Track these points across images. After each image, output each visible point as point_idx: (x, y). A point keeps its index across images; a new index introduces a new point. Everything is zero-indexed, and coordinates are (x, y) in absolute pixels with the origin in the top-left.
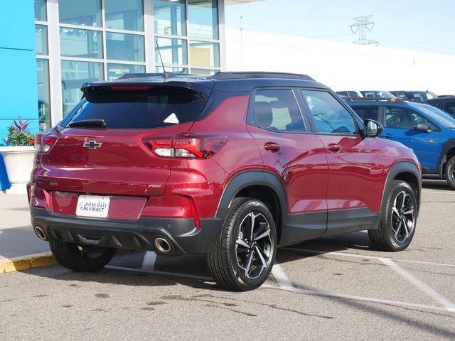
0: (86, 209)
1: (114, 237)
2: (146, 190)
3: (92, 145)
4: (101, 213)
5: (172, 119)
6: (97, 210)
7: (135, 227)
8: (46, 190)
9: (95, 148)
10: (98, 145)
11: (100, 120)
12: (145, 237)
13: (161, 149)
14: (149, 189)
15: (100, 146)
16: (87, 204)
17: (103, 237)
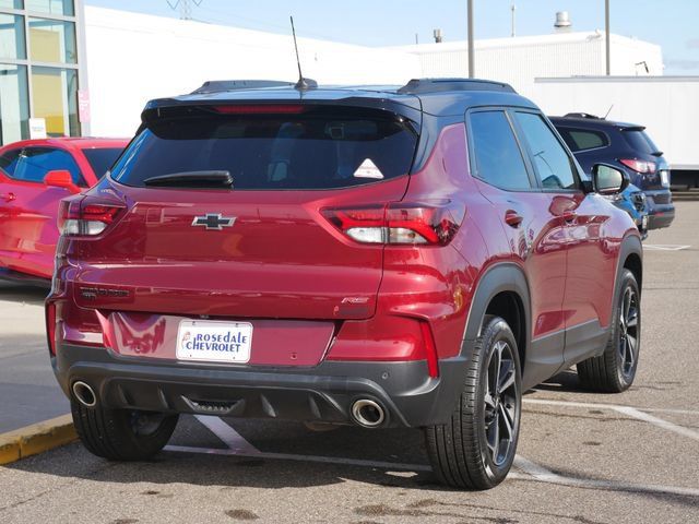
0: (200, 347)
1: (265, 400)
2: (336, 309)
3: (213, 221)
4: (235, 354)
5: (368, 169)
6: (226, 348)
7: (315, 379)
8: (101, 311)
9: (220, 227)
10: (227, 222)
11: (220, 173)
12: (334, 398)
13: (358, 229)
14: (341, 306)
15: (231, 224)
16: (199, 337)
17: (239, 402)
